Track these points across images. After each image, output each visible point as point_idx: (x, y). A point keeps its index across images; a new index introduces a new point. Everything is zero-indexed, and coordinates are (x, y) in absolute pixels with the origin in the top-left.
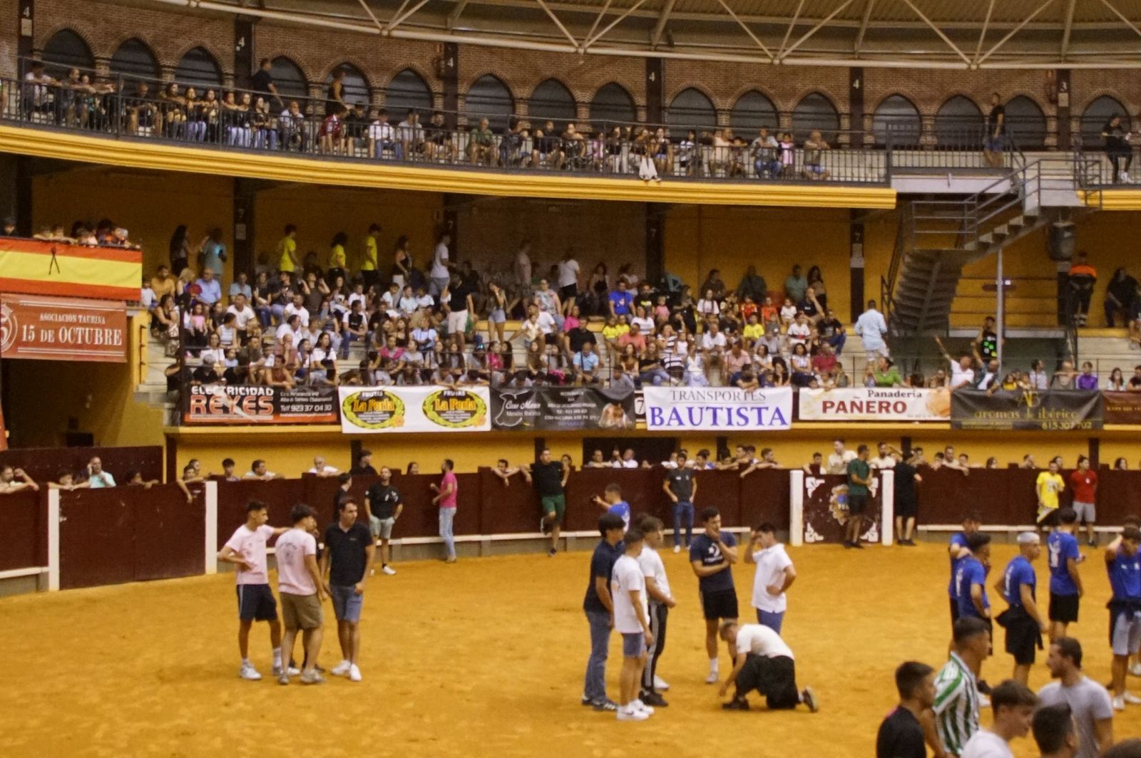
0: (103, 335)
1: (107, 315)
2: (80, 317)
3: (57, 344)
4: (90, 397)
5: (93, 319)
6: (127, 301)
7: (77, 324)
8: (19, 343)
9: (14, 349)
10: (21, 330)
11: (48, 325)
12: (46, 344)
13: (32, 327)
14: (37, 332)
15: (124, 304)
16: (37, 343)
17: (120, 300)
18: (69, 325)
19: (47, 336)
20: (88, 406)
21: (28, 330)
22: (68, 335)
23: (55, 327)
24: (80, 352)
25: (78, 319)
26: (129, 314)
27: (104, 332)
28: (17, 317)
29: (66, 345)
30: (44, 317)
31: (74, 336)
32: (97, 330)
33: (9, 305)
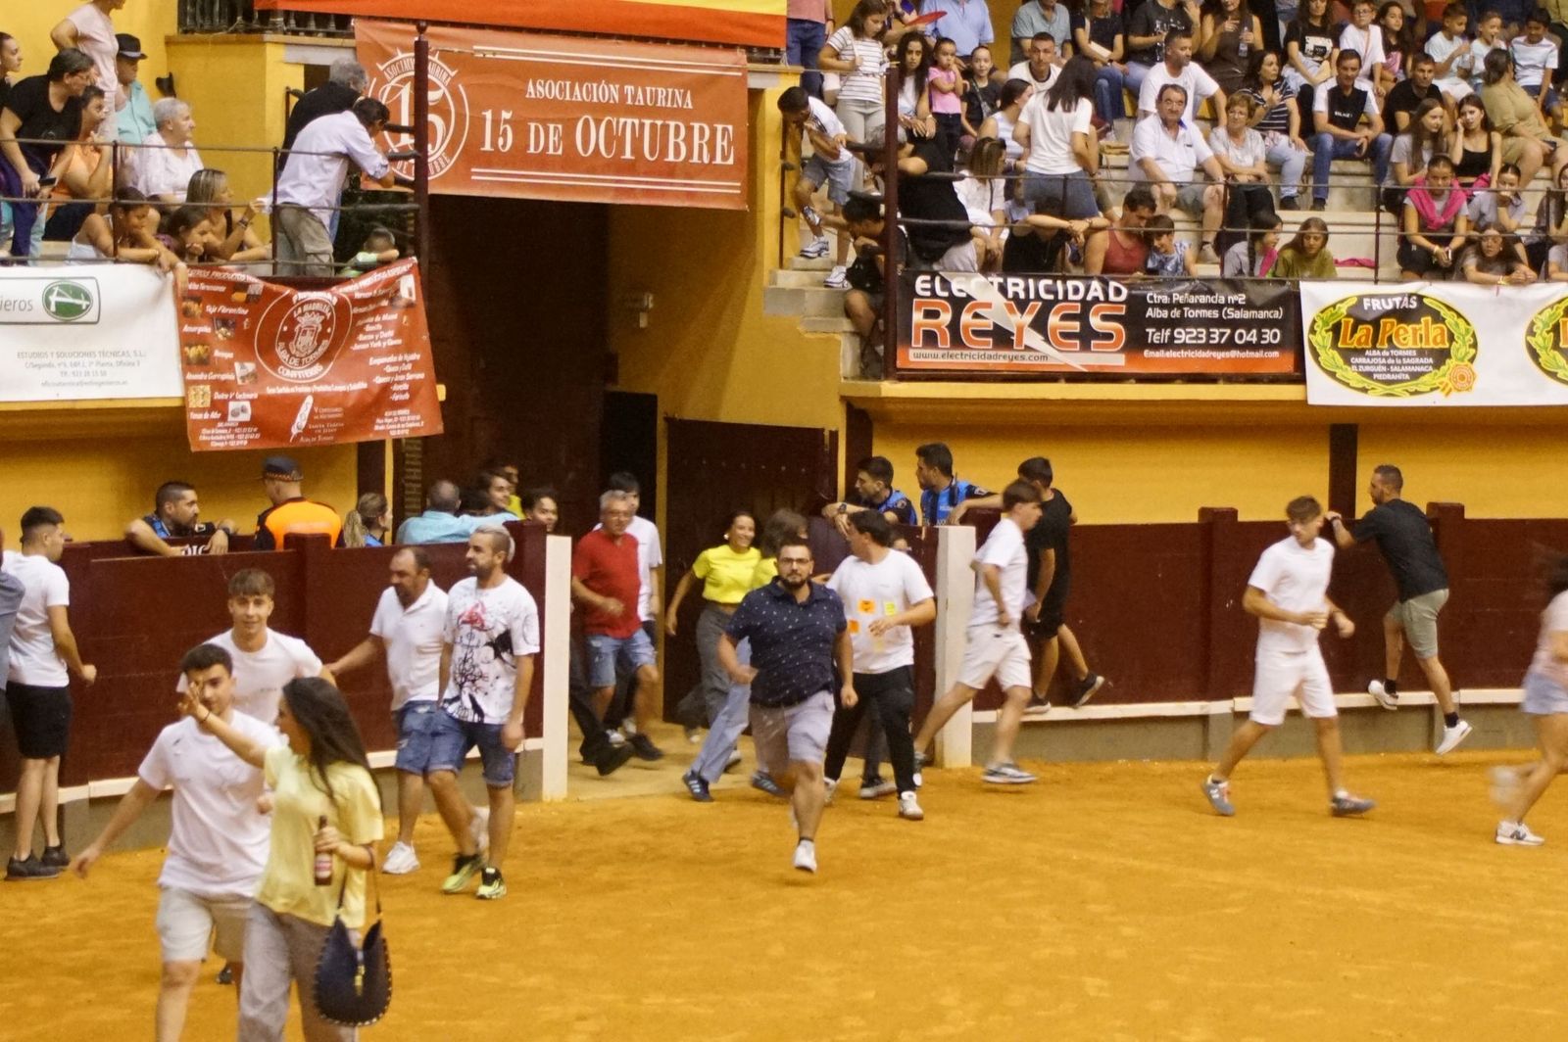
0: (689, 140)
1: (699, 86)
2: (629, 89)
3: (570, 161)
4: (649, 301)
5: (663, 95)
6: (749, 49)
7: (622, 108)
8: (473, 156)
9: (461, 171)
10: (478, 123)
11: (549, 110)
12: (543, 161)
13: (506, 115)
14: (520, 127)
15: (741, 56)
16: (519, 157)
17: (730, 47)
18: (600, 110)
19: (547, 139)
20: (643, 323)
21: (496, 122)
22: (598, 137)
23: (565, 114)
24: (630, 181)
25: (623, 96)
26: (754, 82)
27: (690, 129)
28: (466, 87)
29: (595, 164)
30: (537, 90)
31: (614, 139)
32: (672, 124)
33: (446, 56)
